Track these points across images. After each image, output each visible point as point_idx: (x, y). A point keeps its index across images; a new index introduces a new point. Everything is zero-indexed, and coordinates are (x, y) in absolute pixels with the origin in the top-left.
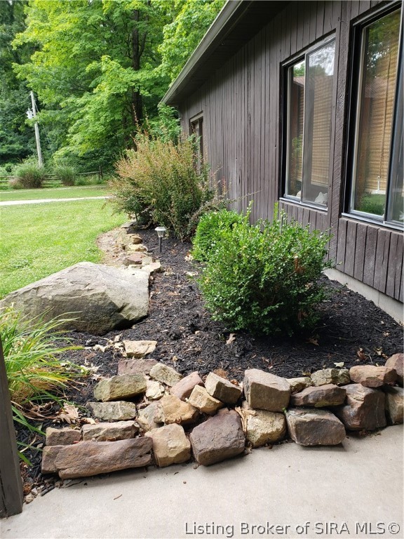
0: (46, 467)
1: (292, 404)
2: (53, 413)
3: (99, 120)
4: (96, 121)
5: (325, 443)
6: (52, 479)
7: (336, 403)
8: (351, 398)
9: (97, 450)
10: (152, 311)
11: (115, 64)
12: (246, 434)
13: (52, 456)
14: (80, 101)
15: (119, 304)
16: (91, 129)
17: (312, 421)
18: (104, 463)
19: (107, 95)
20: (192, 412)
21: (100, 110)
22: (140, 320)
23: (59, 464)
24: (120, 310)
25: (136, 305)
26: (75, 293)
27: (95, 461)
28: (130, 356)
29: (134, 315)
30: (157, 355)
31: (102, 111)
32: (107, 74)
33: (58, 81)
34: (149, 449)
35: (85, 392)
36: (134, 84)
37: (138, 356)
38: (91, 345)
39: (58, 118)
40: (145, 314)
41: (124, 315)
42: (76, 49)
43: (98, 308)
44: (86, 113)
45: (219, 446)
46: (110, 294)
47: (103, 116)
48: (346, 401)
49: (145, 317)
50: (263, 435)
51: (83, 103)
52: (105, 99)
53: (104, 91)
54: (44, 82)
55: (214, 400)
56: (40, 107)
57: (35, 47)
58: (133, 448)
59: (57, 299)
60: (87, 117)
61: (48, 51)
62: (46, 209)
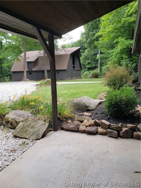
0: (62, 127)
1: (109, 128)
2: (67, 120)
3: (116, 57)
4: (115, 57)
5: (112, 136)
6: (63, 129)
7: (119, 130)
8: (123, 130)
9: (70, 126)
10: (96, 109)
11: (123, 39)
12: (98, 131)
13: (63, 125)
14: (111, 51)
15: (88, 106)
16: (113, 60)
17: (111, 131)
18: (70, 128)
19: (120, 49)
20: (89, 125)
21: (117, 54)
22: (92, 110)
23: (64, 127)
24: (88, 107)
25: (92, 107)
26: (79, 102)
27: (69, 127)
28: (85, 115)
29: (91, 109)
30: (90, 116)
31: (118, 54)
32: (120, 43)
33: (107, 45)
34: (78, 128)
35: (74, 119)
36: (129, 45)
37: (87, 115)
38: (80, 113)
39: (105, 57)
40: (94, 109)
41: (88, 108)
42: (112, 36)
43: (83, 106)
44: (113, 55)
45: (90, 131)
46: (86, 103)
47: (118, 55)
48: (122, 130)
49: (94, 110)
50: (100, 132)
51: (112, 52)
52: (119, 50)
53: (119, 48)
54: (102, 46)
55: (94, 124)
56: (101, 53)
57: (101, 36)
58: (75, 127)
59: (76, 103)
60: (113, 56)
61: (105, 37)
62: (93, 85)
